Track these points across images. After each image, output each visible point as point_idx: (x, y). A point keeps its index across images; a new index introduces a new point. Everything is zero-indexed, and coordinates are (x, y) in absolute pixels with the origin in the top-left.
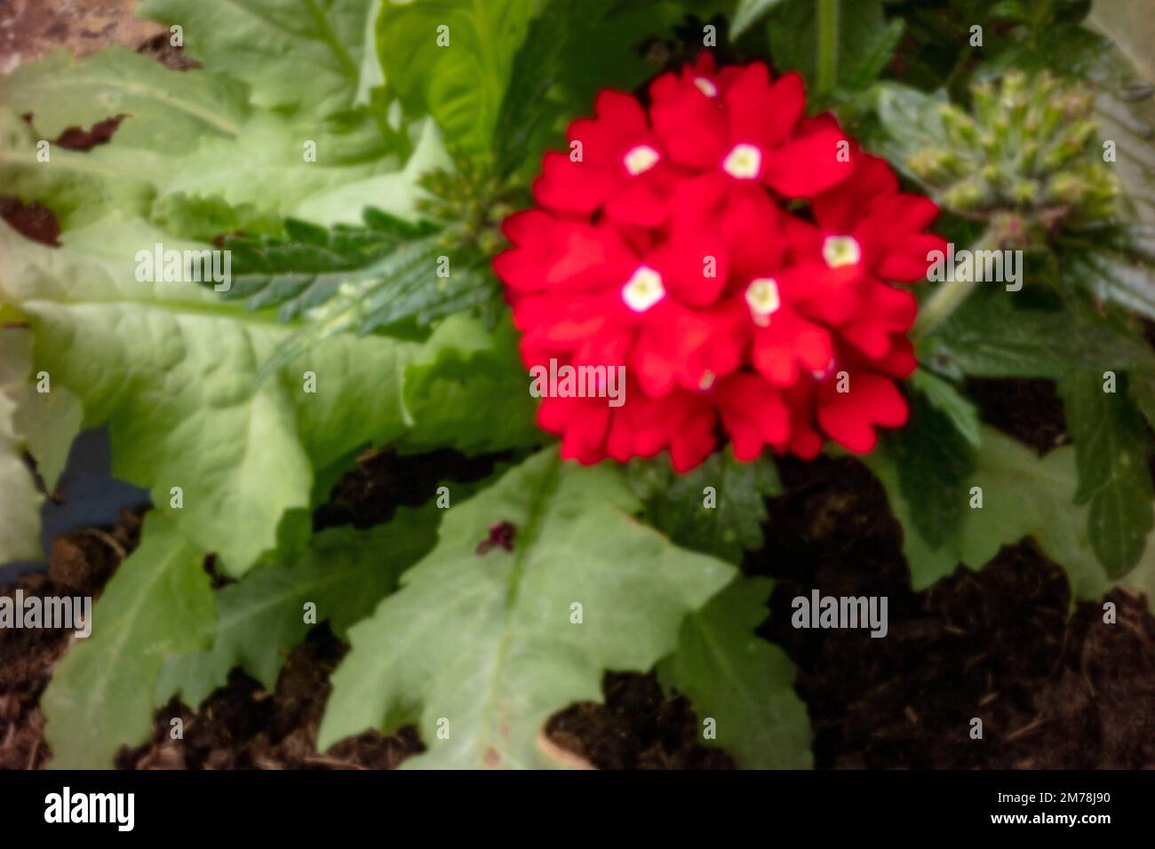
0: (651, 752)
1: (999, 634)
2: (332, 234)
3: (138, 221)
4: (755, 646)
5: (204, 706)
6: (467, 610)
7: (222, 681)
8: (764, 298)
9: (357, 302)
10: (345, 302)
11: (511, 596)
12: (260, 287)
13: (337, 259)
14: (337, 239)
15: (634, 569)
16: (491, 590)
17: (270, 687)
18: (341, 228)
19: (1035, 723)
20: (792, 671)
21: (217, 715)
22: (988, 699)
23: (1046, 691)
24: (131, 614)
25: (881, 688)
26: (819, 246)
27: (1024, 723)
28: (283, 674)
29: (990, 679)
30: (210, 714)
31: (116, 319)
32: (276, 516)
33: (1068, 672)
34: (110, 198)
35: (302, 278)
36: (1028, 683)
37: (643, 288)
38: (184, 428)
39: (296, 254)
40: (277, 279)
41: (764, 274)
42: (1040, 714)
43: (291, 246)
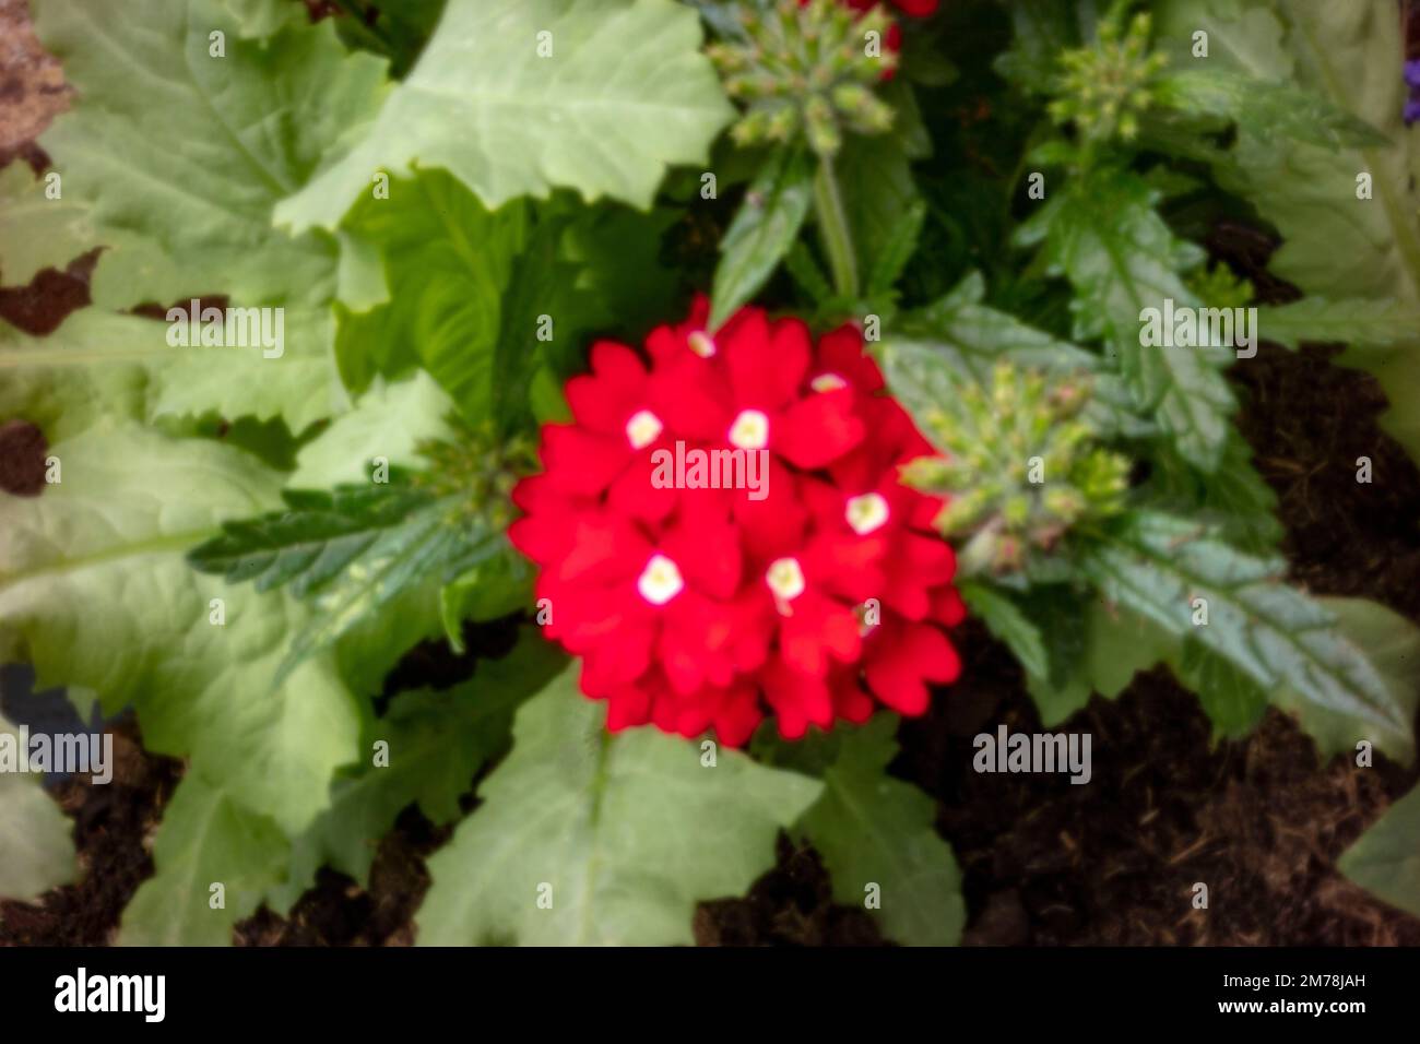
0: (786, 913)
1: (1156, 742)
2: (336, 497)
3: (131, 426)
4: (886, 787)
5: (295, 912)
6: (549, 832)
7: (309, 883)
8: (787, 579)
9: (369, 586)
10: (357, 588)
11: (595, 810)
12: (266, 565)
13: (344, 521)
14: (342, 501)
15: (715, 788)
16: (572, 804)
17: (363, 884)
18: (344, 488)
19: (1201, 843)
20: (931, 807)
21: (309, 920)
22: (1148, 817)
23: (1209, 807)
24: (195, 847)
25: (1032, 816)
26: (842, 510)
27: (1188, 844)
28: (375, 869)
29: (1150, 793)
30: (302, 920)
31: (120, 583)
32: (326, 774)
33: (1232, 783)
34: (97, 394)
35: (310, 547)
36: (1189, 798)
37: (660, 578)
38: (213, 691)
39: (300, 525)
40: (283, 552)
41: (784, 553)
42: (1205, 833)
43: (290, 517)
